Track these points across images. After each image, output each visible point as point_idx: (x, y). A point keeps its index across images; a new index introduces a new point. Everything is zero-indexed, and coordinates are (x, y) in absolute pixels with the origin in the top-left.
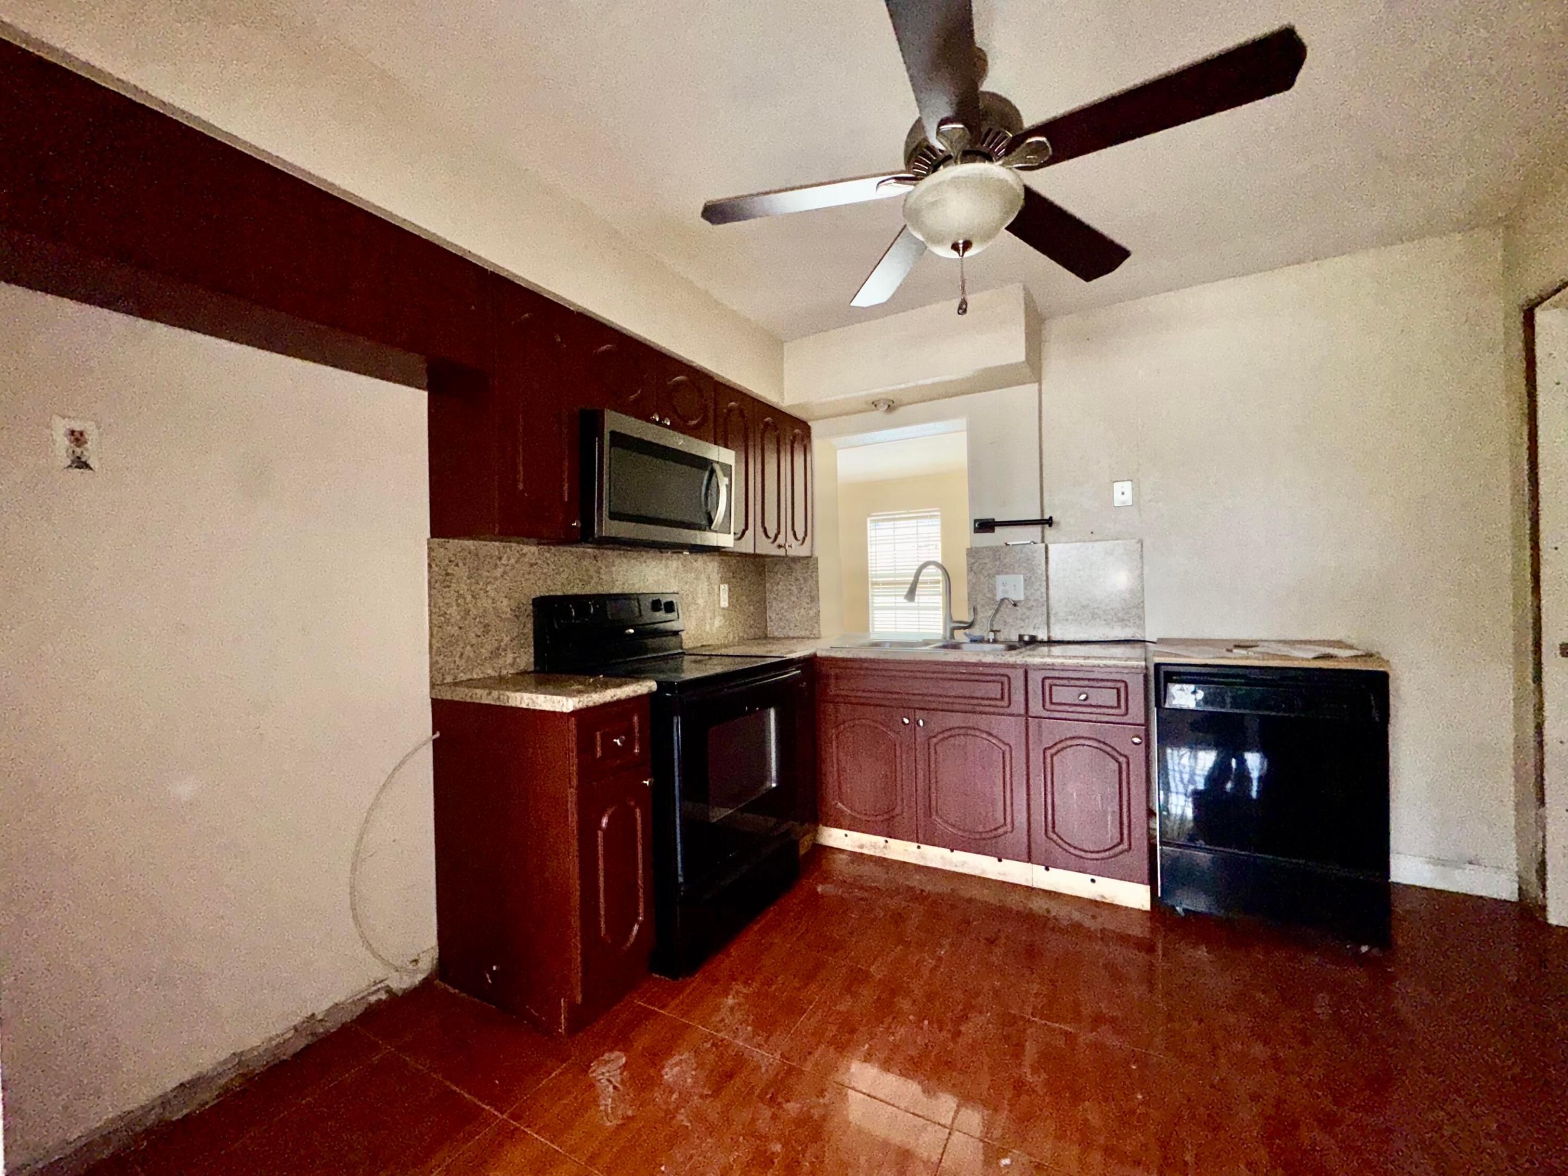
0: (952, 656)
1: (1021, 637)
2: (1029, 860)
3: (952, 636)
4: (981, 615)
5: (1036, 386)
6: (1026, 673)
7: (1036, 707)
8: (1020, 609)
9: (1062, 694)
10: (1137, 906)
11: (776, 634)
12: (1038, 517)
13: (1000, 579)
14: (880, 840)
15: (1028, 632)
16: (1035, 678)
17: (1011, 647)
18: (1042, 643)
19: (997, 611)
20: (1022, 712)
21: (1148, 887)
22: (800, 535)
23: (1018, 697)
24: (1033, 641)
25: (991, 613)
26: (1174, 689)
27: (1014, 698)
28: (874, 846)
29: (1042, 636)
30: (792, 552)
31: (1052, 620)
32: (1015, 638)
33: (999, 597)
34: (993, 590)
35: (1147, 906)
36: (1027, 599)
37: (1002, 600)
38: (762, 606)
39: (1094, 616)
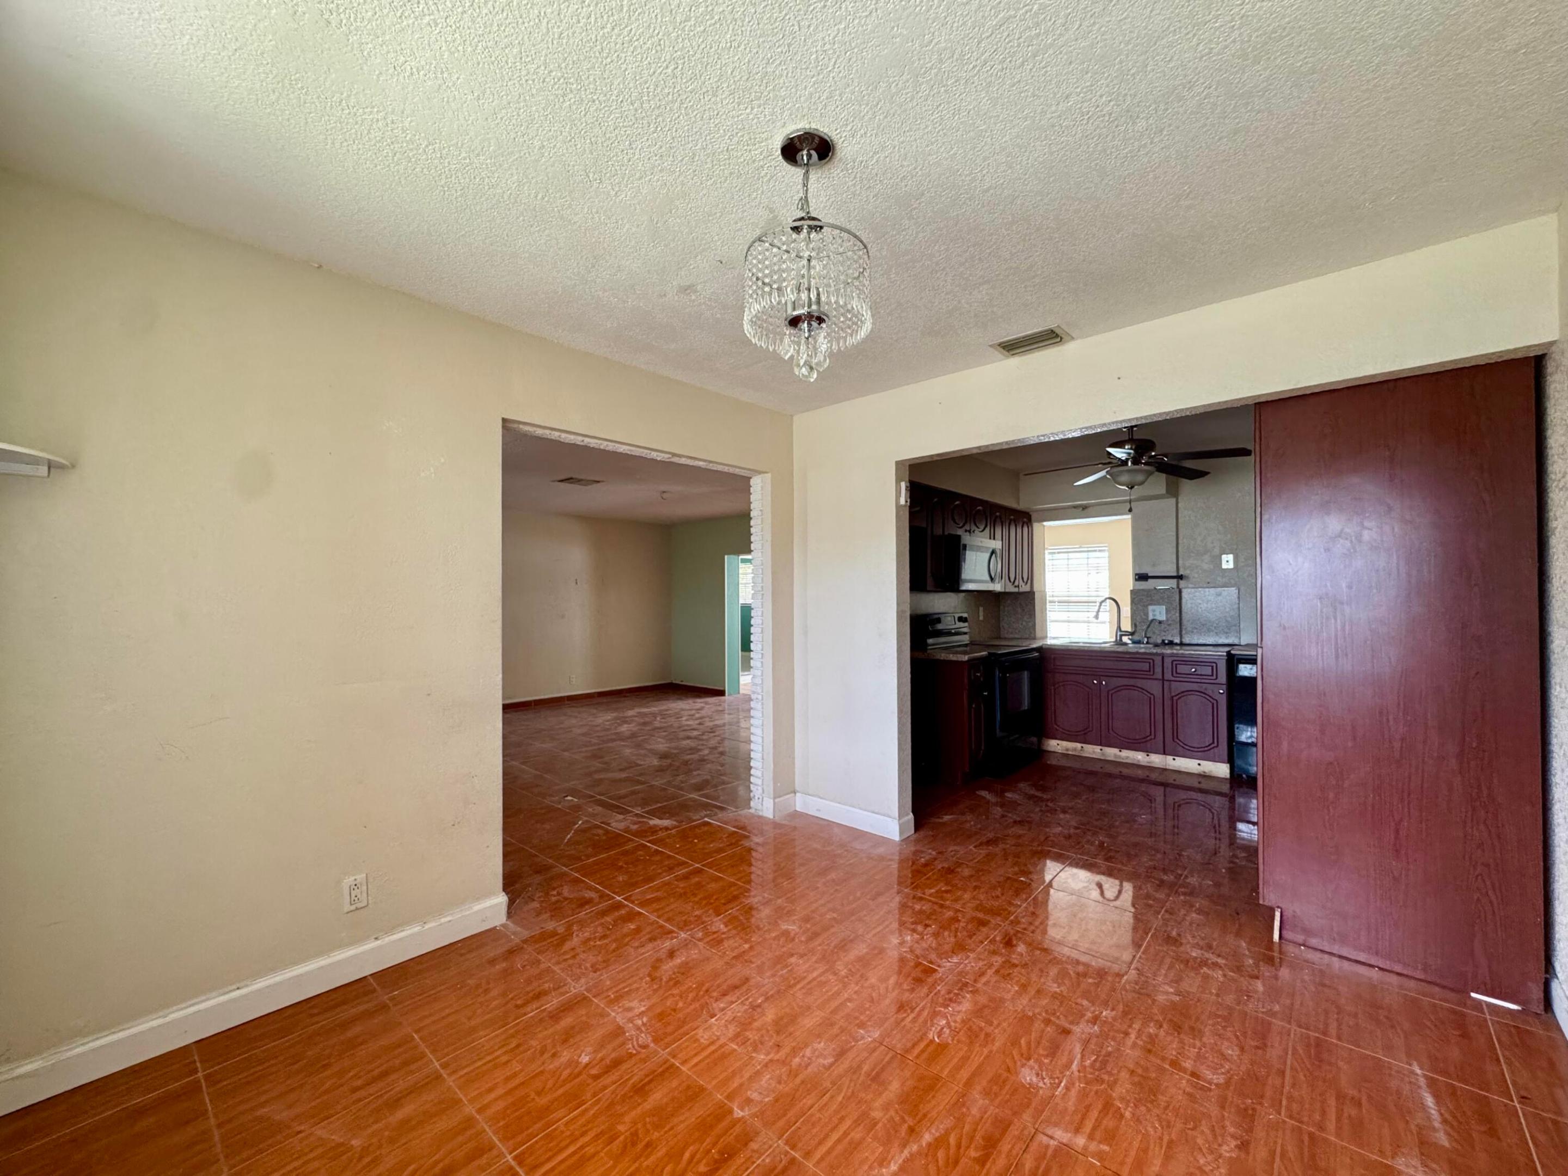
0: (1121, 649)
1: (1163, 641)
2: (1164, 753)
3: (1121, 639)
4: (1138, 628)
5: (1173, 500)
6: (1163, 658)
7: (1168, 676)
8: (1163, 626)
9: (1182, 669)
10: (1222, 776)
11: (1006, 636)
12: (1175, 574)
13: (1151, 608)
14: (1079, 745)
15: (1168, 638)
16: (1168, 661)
17: (1156, 645)
18: (1176, 644)
19: (1149, 627)
20: (1160, 677)
21: (1228, 765)
22: (1025, 579)
23: (1158, 670)
24: (1171, 643)
25: (1145, 627)
26: (1241, 666)
27: (1156, 670)
28: (1075, 750)
29: (1177, 640)
30: (1022, 590)
31: (1184, 632)
32: (1159, 641)
33: (1151, 617)
34: (1147, 614)
35: (1228, 776)
36: (1167, 620)
37: (1152, 620)
38: (998, 619)
39: (1209, 630)
